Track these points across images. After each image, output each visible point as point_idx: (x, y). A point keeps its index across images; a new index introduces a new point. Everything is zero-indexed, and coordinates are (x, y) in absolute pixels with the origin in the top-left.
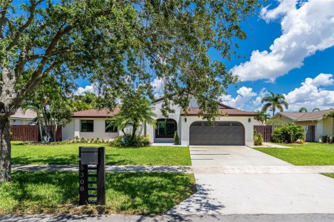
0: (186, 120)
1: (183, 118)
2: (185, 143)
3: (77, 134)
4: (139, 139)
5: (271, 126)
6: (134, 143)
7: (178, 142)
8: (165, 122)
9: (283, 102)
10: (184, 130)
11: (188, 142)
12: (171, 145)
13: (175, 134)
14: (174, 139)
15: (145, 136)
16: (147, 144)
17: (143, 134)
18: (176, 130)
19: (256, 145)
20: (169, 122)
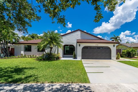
0: (80, 45)
1: (78, 44)
2: (79, 58)
3: (22, 52)
4: (54, 55)
5: (121, 49)
6: (50, 58)
7: (75, 57)
8: (69, 47)
9: (119, 40)
10: (79, 51)
11: (81, 57)
12: (71, 59)
13: (74, 53)
14: (73, 56)
15: (58, 54)
16: (58, 58)
17: (56, 53)
18: (74, 51)
19: (117, 59)
20: (71, 47)
